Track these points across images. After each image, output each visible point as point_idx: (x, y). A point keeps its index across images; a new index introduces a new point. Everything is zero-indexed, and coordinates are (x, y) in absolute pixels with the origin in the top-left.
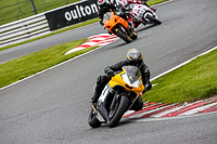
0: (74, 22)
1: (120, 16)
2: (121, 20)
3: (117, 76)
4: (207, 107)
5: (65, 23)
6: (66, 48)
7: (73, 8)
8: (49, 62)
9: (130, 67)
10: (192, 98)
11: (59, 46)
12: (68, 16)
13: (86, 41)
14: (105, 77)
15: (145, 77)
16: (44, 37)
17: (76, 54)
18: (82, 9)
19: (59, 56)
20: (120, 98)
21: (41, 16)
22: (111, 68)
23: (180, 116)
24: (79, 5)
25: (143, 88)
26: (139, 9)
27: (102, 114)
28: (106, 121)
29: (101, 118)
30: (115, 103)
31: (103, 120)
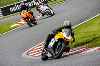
5: (10, 13)
6: (11, 24)
7: (14, 6)
8: (3, 31)
11: (8, 23)
12: (12, 10)
13: (20, 21)
15: (73, 35)
18: (18, 6)
19: (7, 28)
24: (17, 5)
25: (73, 39)
26: (43, 8)
27: (51, 53)
28: (53, 56)
29: (49, 55)
30: (59, 46)
31: (51, 56)
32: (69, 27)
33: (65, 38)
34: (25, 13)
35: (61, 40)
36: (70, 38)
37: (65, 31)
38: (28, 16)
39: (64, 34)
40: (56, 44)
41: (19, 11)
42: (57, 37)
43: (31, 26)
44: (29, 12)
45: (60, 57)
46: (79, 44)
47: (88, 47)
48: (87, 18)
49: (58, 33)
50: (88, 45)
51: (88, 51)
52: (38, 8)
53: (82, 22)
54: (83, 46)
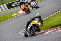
0: (14, 7)
1: (26, 6)
2: (26, 7)
3: (34, 21)
4: (52, 31)
5: (12, 7)
6: (12, 14)
7: (14, 2)
8: (7, 18)
9: (37, 19)
10: (48, 28)
11: (10, 13)
12: (13, 5)
13: (18, 12)
14: (30, 21)
15: (41, 22)
16: (6, 11)
17: (15, 16)
18: (17, 3)
19: (10, 16)
20: (34, 28)
21: (5, 5)
22: (32, 19)
23: (44, 34)
24: (16, 2)
25: (41, 25)
26: (33, 3)
27: (29, 32)
28: (30, 35)
29: (28, 34)
30: (33, 29)
31: (29, 34)
32: (39, 17)
33: (36, 24)
34: (23, 6)
35: (34, 25)
36: (39, 24)
37: (37, 20)
38: (25, 7)
39: (36, 22)
40: (31, 27)
41: (18, 5)
42: (32, 23)
43: (27, 14)
44: (25, 5)
45: (33, 35)
46: (54, 26)
47: (60, 28)
48: (59, 10)
49: (32, 21)
50: (59, 27)
51: (59, 31)
52: (29, 4)
53: (56, 12)
54: (57, 28)
